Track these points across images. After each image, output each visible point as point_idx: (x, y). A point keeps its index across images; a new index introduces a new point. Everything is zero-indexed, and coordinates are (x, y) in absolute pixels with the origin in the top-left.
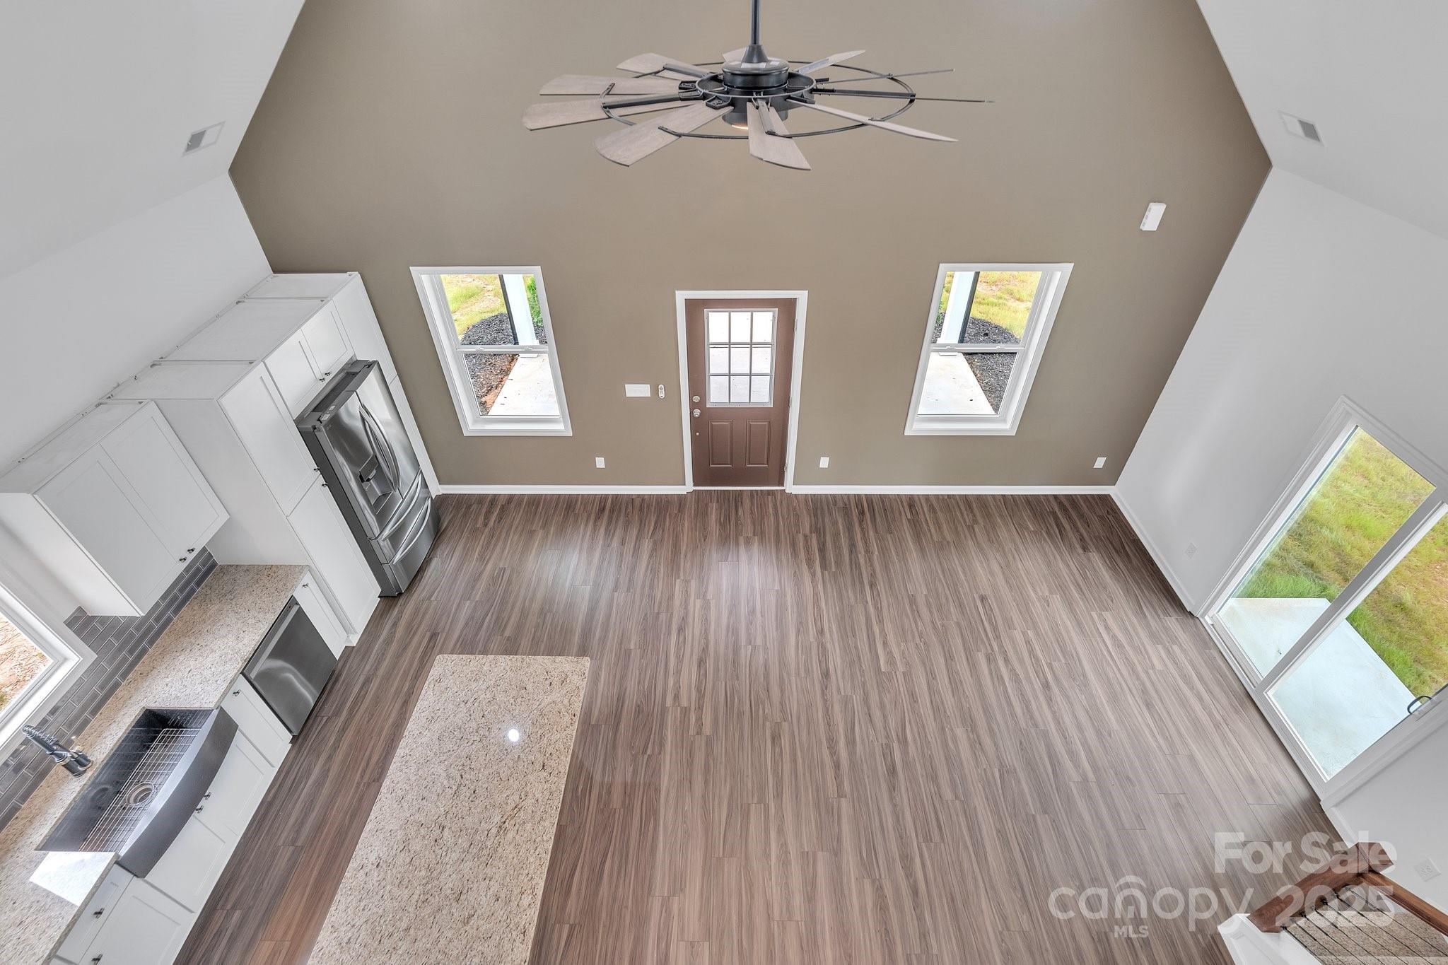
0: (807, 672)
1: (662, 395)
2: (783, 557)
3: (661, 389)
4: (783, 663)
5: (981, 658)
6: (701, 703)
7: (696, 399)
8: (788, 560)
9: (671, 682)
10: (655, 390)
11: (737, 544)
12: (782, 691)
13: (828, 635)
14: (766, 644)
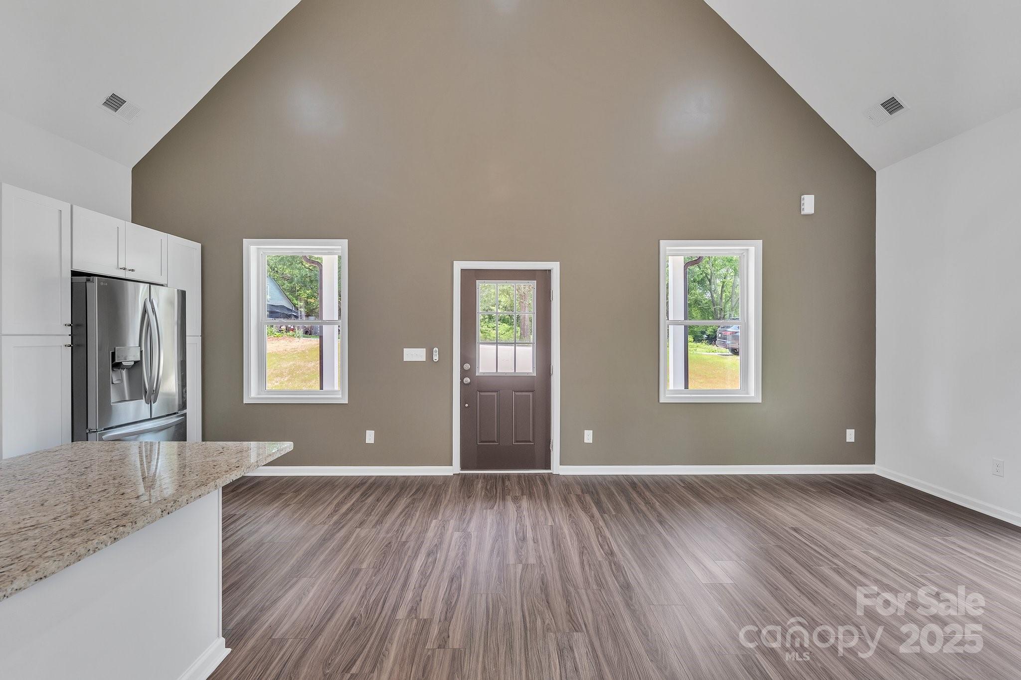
0: (600, 585)
1: (436, 358)
2: (555, 506)
3: (436, 351)
4: (566, 578)
5: (826, 570)
6: (449, 615)
7: (467, 366)
8: (561, 509)
9: (409, 595)
10: (430, 355)
11: (504, 499)
12: (569, 603)
13: (619, 555)
14: (541, 563)
